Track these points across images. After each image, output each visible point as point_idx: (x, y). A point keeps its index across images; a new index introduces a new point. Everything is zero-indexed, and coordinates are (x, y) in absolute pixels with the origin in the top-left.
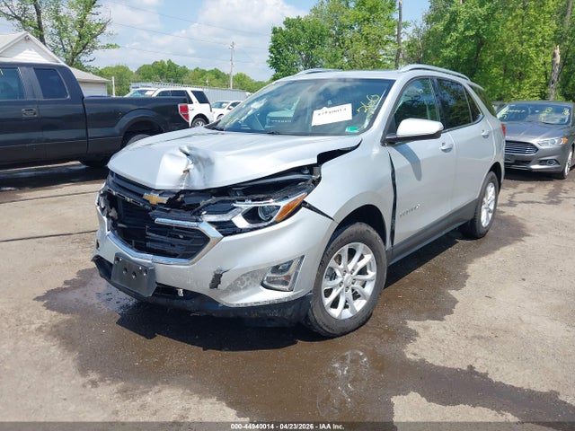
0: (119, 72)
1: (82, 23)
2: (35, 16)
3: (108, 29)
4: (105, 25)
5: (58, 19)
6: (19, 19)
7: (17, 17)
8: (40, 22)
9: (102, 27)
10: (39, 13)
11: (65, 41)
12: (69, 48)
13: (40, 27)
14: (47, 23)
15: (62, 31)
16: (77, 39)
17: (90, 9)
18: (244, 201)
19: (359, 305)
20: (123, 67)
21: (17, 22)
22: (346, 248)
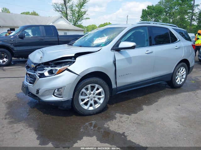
0: (93, 27)
1: (79, 12)
2: (65, 10)
3: (87, 13)
4: (86, 12)
5: (72, 11)
6: (61, 12)
7: (60, 11)
8: (67, 12)
9: (85, 12)
10: (66, 9)
11: (74, 17)
12: (75, 20)
13: (66, 14)
14: (69, 12)
15: (73, 14)
16: (77, 17)
17: (82, 7)
18: (48, 67)
19: (97, 106)
20: (94, 25)
21: (60, 12)
22: (89, 86)
